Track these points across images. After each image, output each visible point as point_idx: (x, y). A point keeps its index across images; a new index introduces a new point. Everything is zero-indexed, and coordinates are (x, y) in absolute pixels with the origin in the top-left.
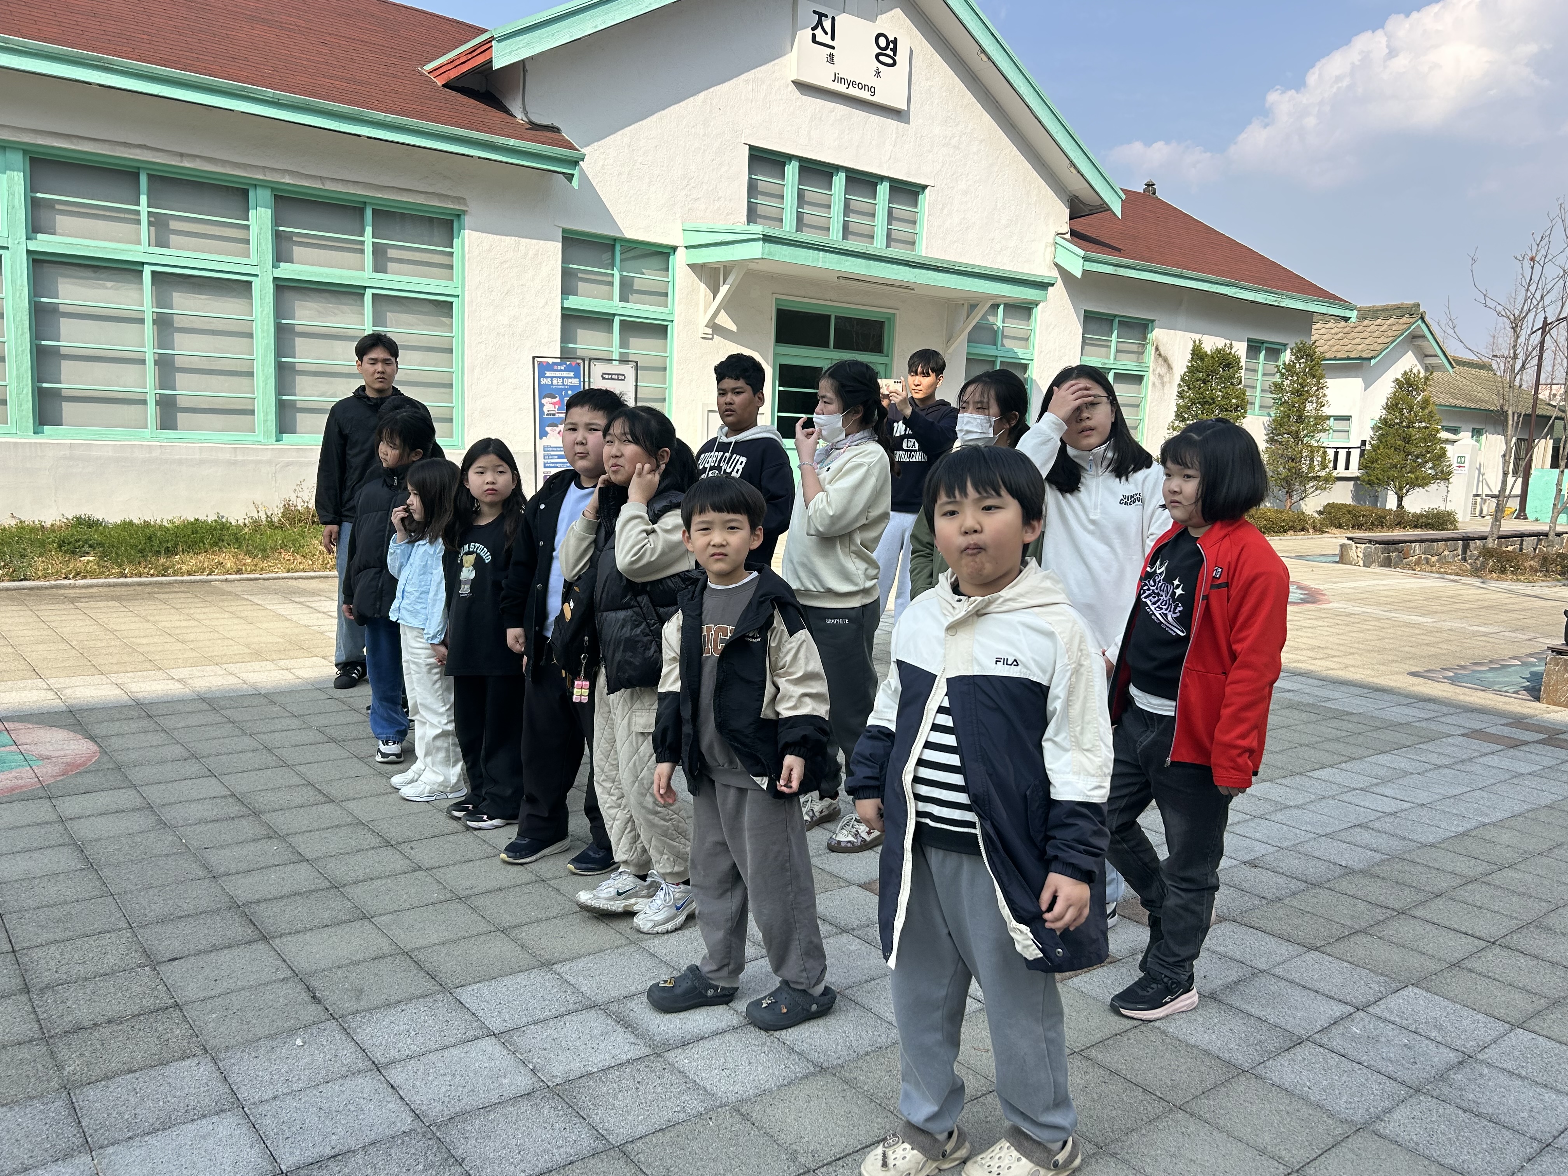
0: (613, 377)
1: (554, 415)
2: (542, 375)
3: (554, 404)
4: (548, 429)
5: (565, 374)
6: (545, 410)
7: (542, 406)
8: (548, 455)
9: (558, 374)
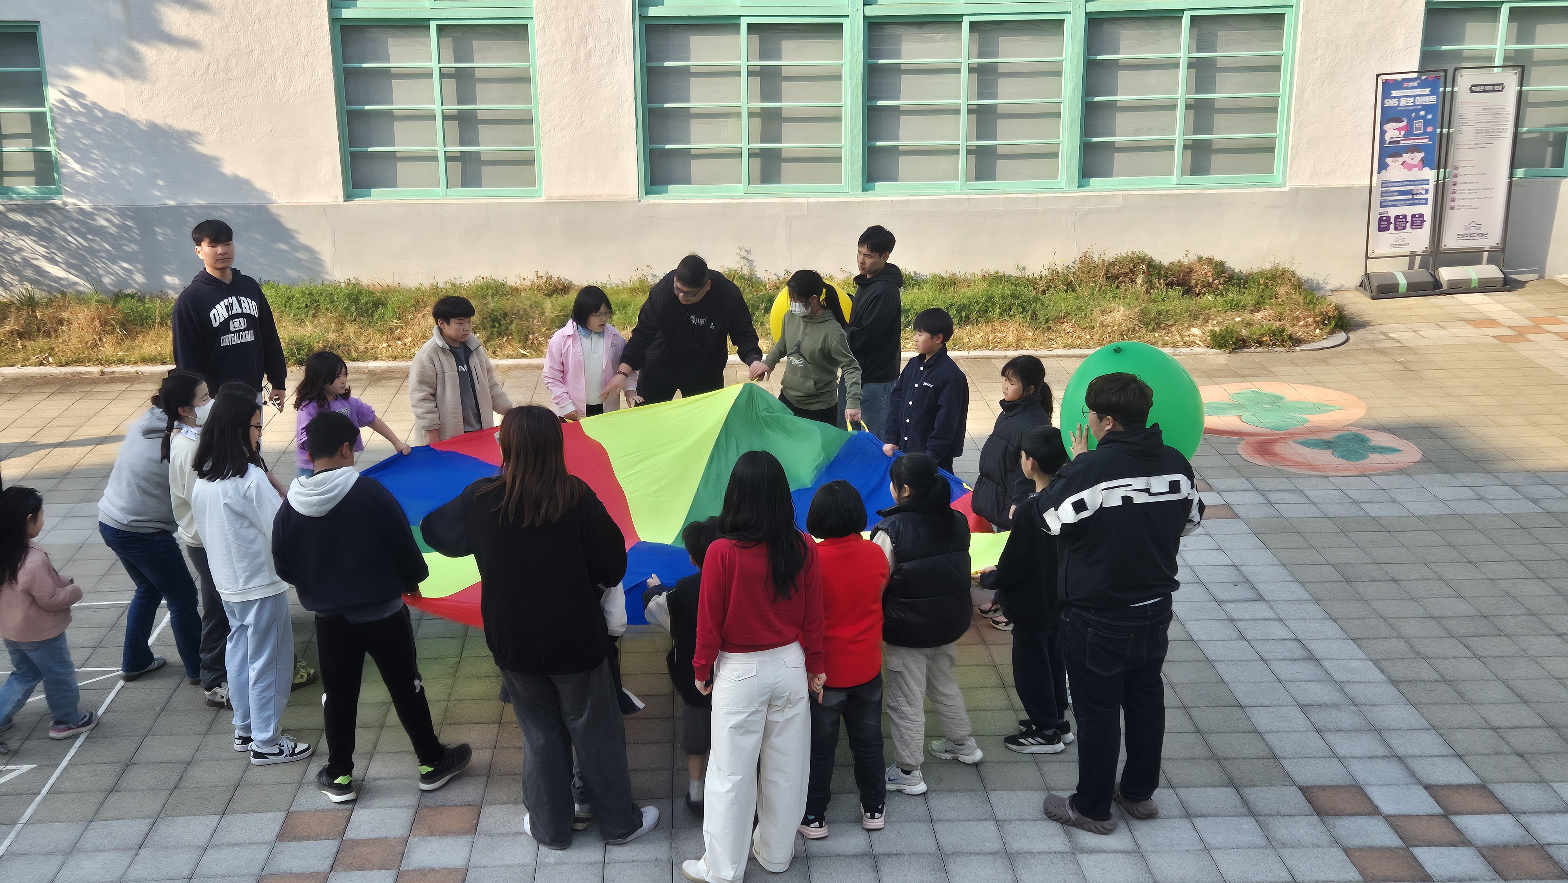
0: (1487, 88)
1: (1398, 142)
2: (1386, 95)
3: (1399, 129)
4: (1389, 160)
5: (1418, 92)
6: (1387, 137)
7: (1383, 132)
8: (1386, 192)
9: (1409, 92)
